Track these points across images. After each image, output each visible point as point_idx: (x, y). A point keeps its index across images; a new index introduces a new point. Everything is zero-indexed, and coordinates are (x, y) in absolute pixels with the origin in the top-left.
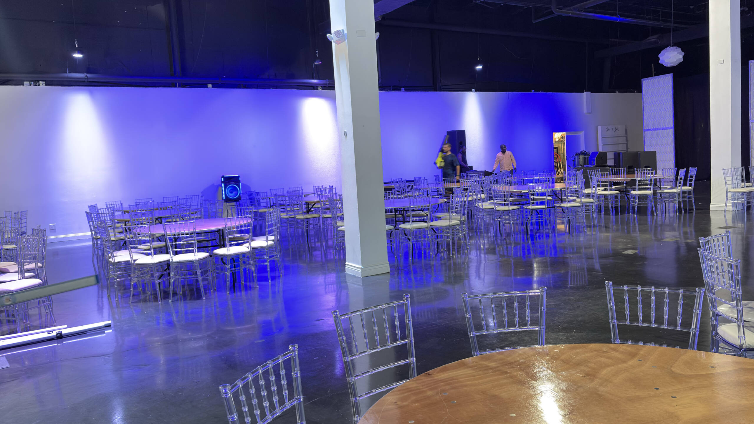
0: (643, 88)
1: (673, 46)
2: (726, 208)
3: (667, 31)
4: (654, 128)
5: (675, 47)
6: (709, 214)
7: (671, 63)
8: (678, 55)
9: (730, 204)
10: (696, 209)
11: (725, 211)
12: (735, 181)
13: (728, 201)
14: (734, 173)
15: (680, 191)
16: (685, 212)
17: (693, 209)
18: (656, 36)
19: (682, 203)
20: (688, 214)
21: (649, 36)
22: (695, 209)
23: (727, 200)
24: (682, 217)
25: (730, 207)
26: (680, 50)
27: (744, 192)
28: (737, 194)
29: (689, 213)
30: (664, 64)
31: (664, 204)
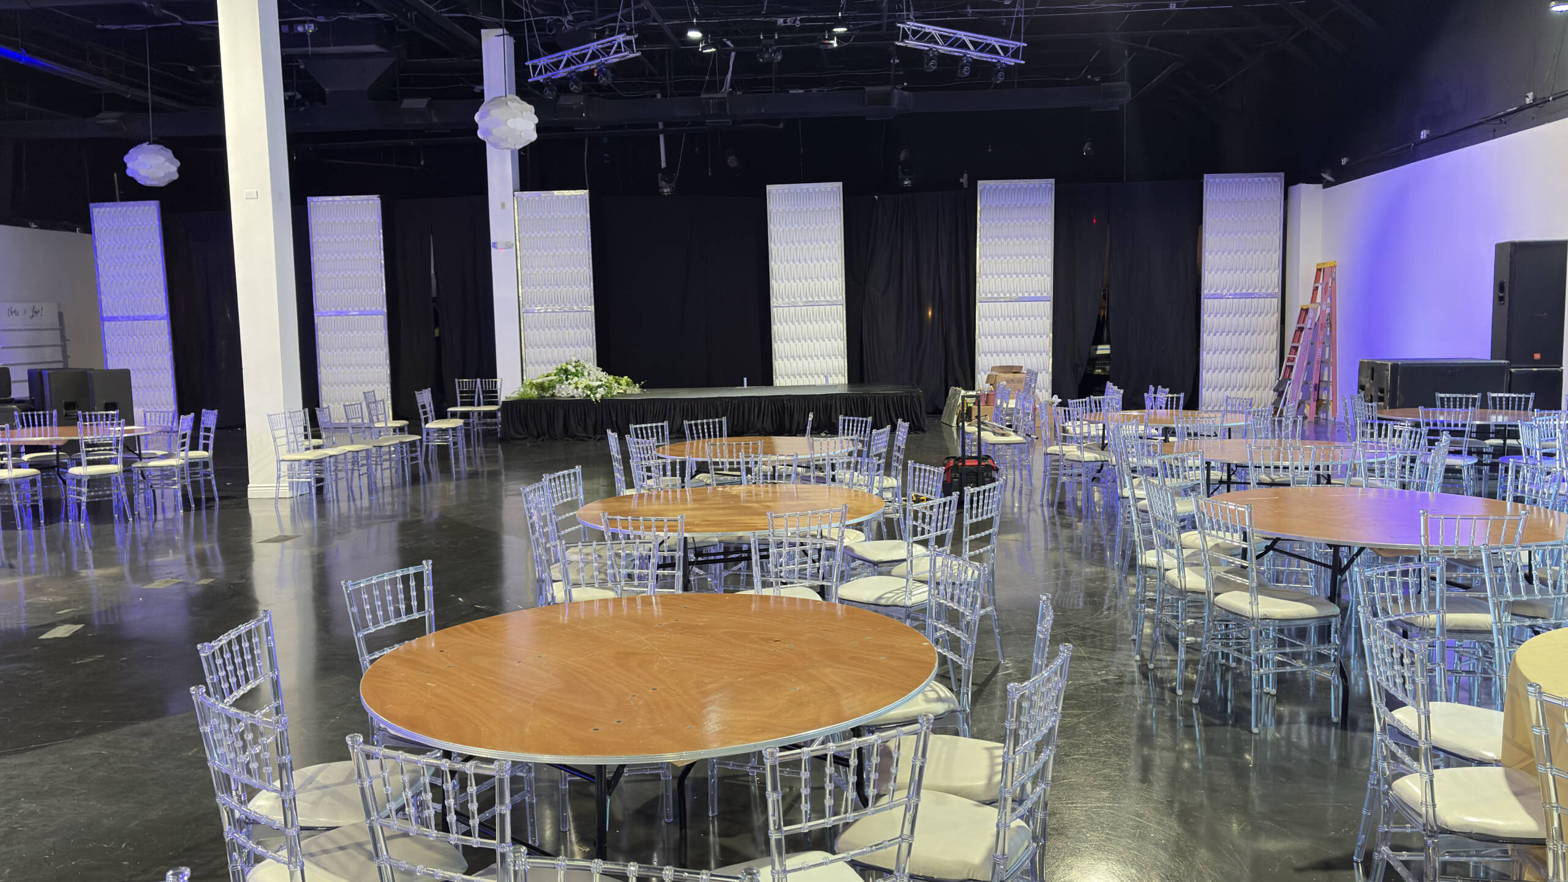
0: (96, 225)
1: (155, 142)
2: (277, 493)
3: (140, 107)
4: (126, 315)
5: (158, 147)
6: (247, 507)
7: (152, 180)
8: (167, 164)
9: (285, 483)
10: (220, 498)
11: (277, 499)
12: (292, 438)
13: (282, 479)
14: (289, 422)
15: (183, 461)
16: (198, 507)
17: (213, 499)
18: (118, 114)
19: (189, 489)
20: (204, 512)
21: (99, 111)
22: (217, 499)
23: (279, 477)
24: (192, 520)
25: (285, 492)
26: (169, 153)
27: (310, 461)
28: (297, 463)
29: (207, 508)
30: (137, 178)
31: (150, 491)
